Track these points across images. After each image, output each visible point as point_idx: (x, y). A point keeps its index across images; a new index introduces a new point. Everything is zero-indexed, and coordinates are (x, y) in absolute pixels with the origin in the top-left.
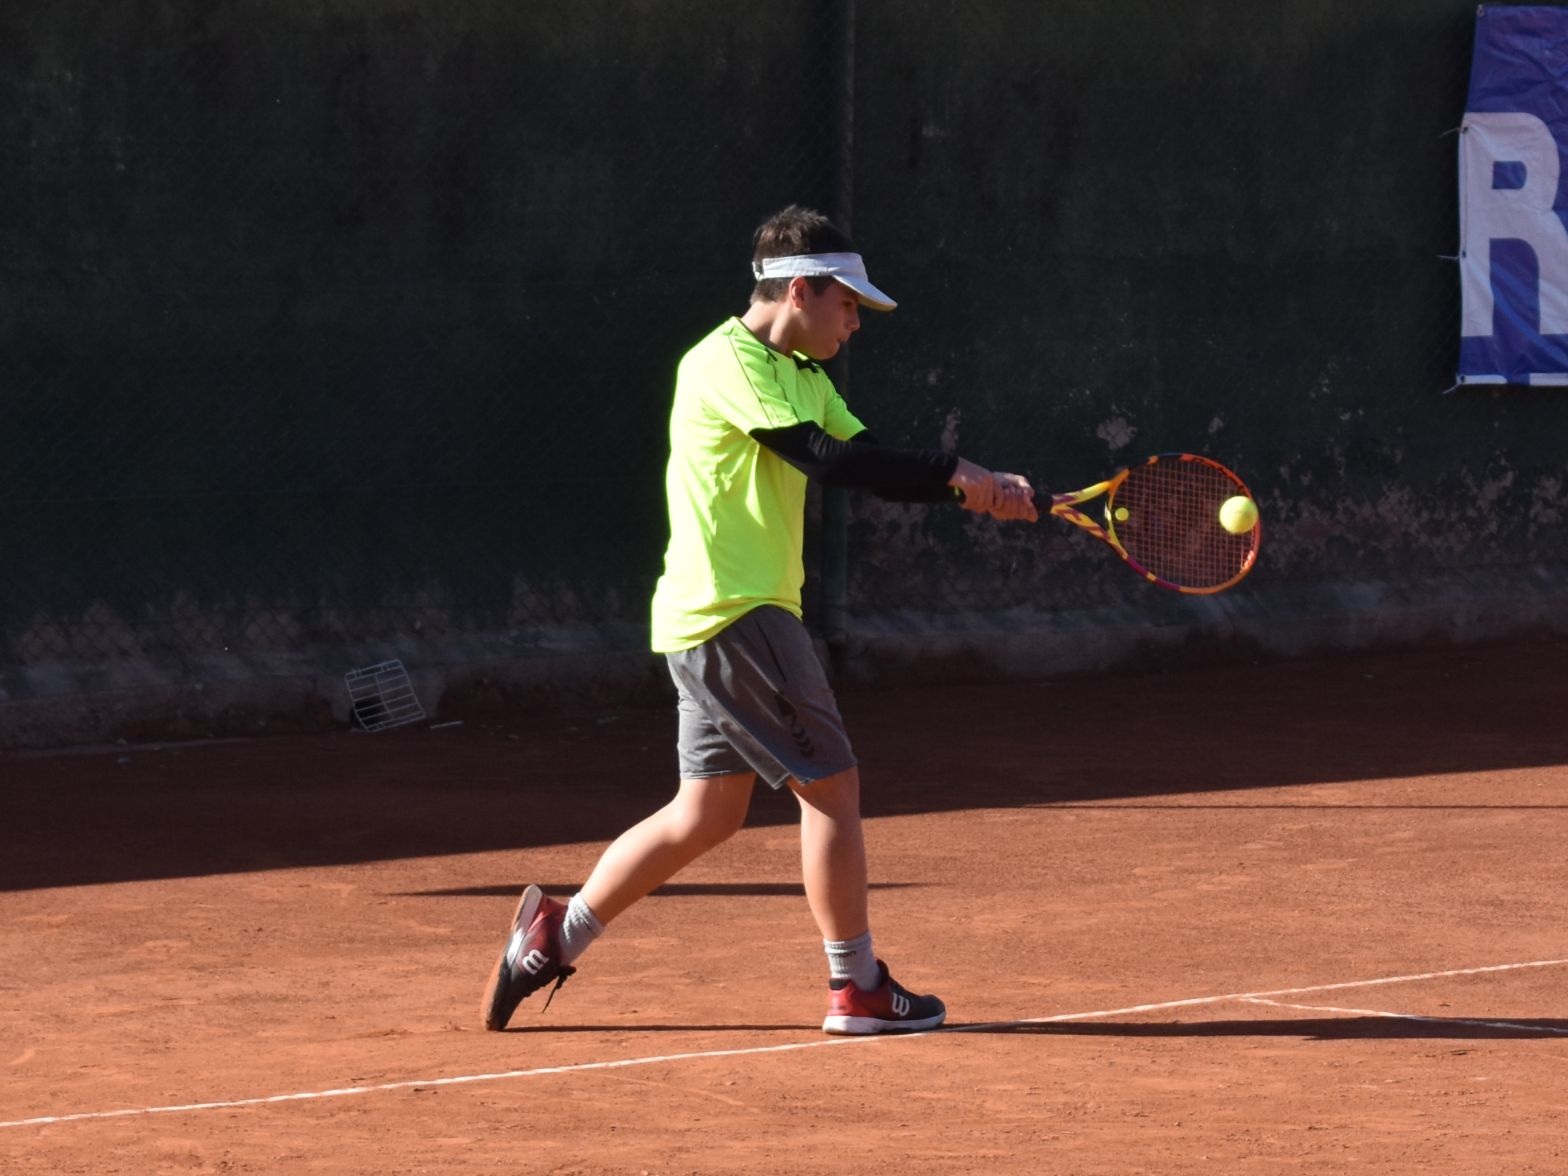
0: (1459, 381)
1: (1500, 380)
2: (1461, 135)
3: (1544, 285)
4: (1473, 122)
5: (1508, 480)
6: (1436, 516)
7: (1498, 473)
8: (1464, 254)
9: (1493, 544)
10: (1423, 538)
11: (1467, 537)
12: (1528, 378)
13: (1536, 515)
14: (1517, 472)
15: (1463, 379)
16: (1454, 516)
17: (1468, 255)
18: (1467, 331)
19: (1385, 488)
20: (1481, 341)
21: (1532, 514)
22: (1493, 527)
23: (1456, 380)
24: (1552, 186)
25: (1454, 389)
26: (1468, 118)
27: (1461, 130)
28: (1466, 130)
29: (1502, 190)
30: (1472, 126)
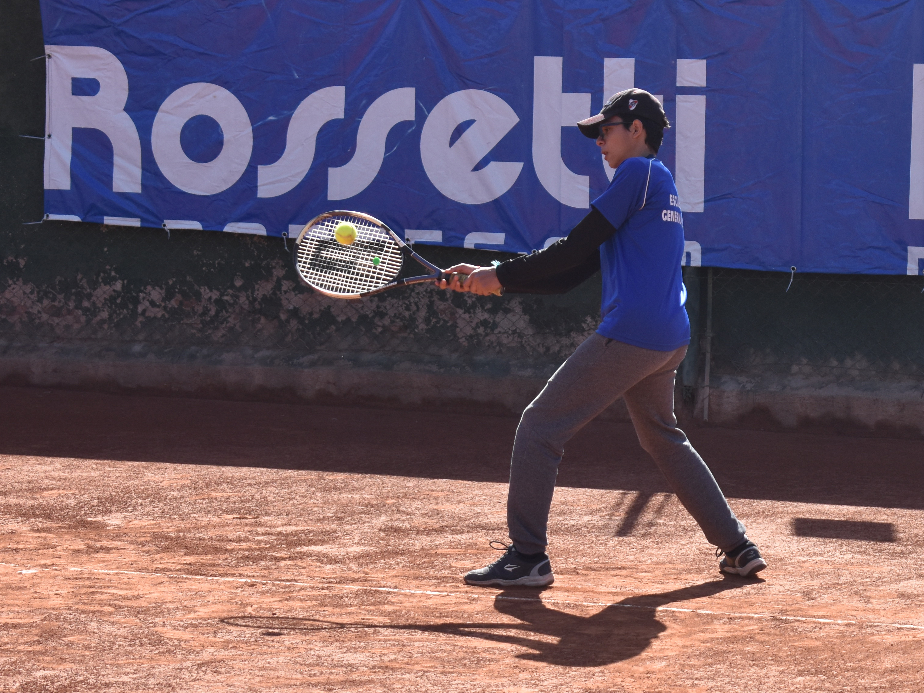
0: (45, 218)
1: (76, 219)
2: (47, 59)
3: (117, 160)
4: (54, 51)
5: (118, 286)
6: (56, 304)
7: (109, 281)
8: (50, 136)
9: (106, 326)
10: (45, 317)
11: (83, 319)
12: (103, 219)
13: (144, 311)
14: (125, 282)
15: (48, 216)
16: (71, 305)
17: (52, 137)
18: (48, 185)
19: (10, 282)
20: (60, 192)
21: (140, 309)
22: (105, 315)
23: (44, 217)
24: (124, 96)
25: (42, 222)
26: (49, 49)
27: (47, 56)
28: (50, 56)
29: (79, 96)
30: (53, 54)
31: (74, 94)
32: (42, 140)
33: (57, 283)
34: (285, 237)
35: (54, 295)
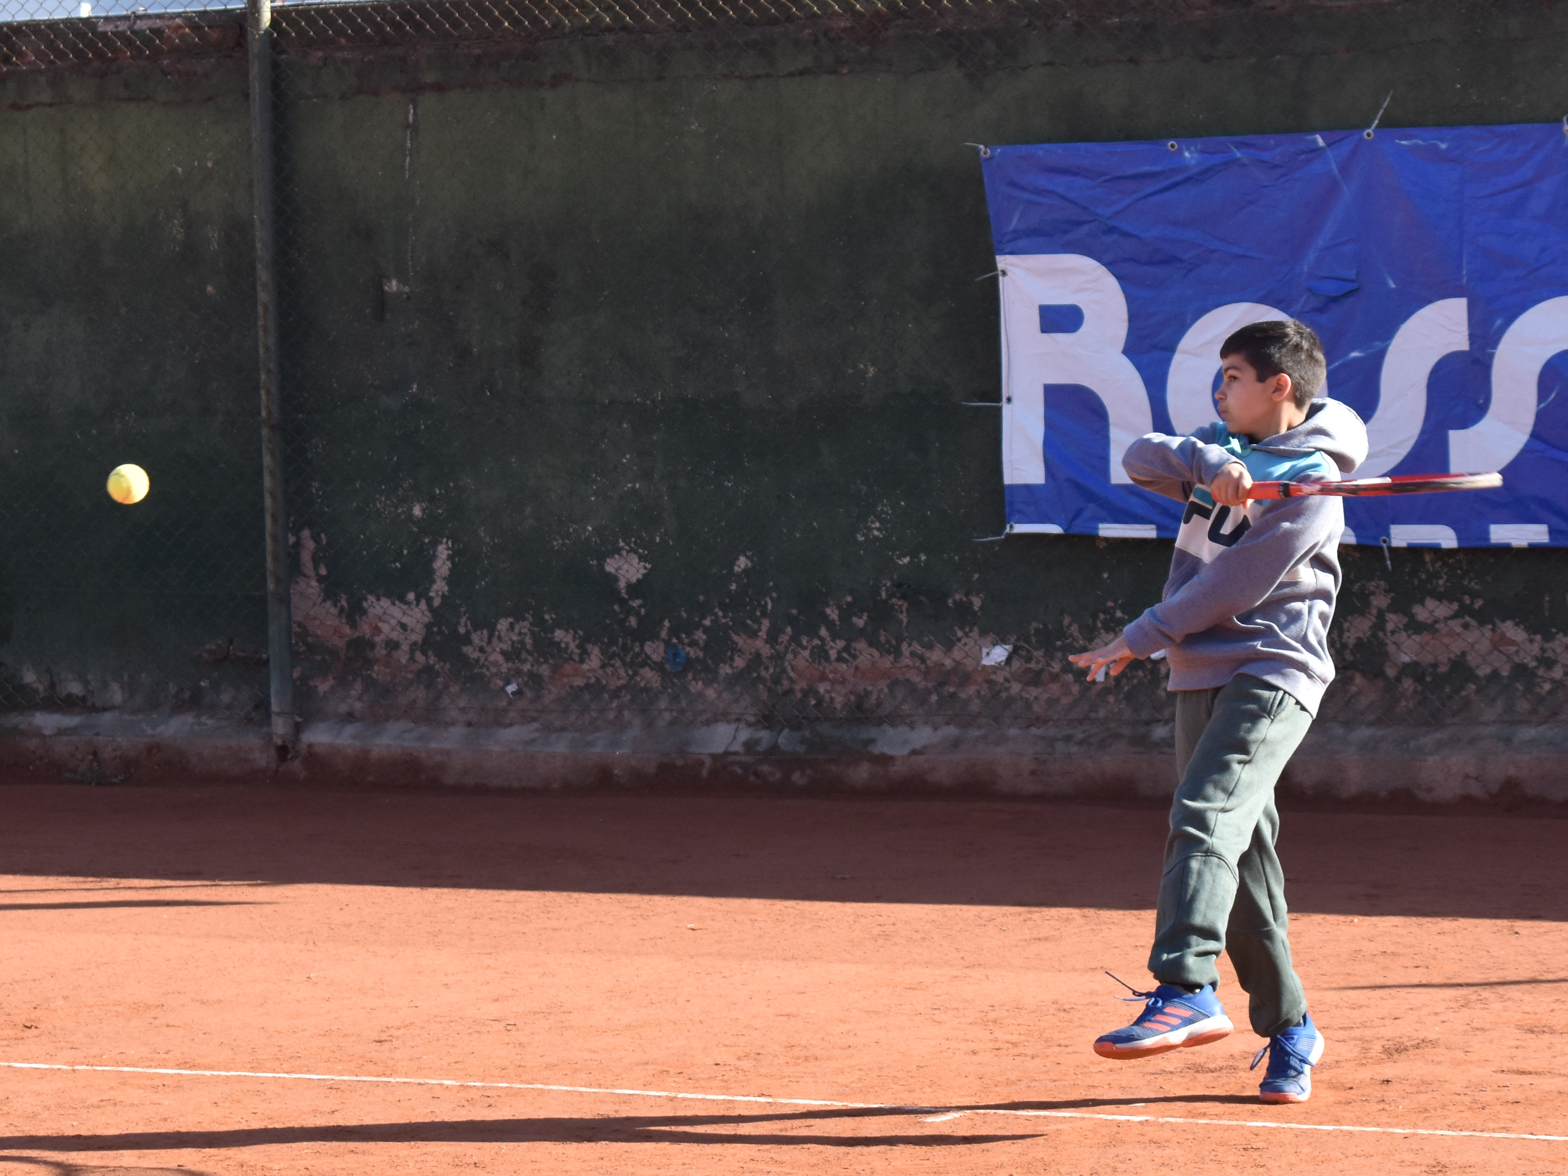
0: (1008, 530)
1: (1054, 529)
2: (1001, 278)
3: (1115, 433)
4: (1012, 265)
7: (1113, 625)
8: (1009, 400)
11: (1075, 688)
12: (1097, 528)
15: (1011, 527)
17: (1014, 400)
18: (1009, 478)
19: (960, 634)
20: (1028, 489)
23: (1005, 528)
24: (1120, 329)
25: (1003, 537)
26: (1003, 261)
27: (1000, 273)
28: (1004, 273)
29: (1052, 334)
30: (1010, 270)
31: (1043, 331)
32: (997, 406)
33: (1033, 632)
34: (1385, 545)
35: (1028, 651)
